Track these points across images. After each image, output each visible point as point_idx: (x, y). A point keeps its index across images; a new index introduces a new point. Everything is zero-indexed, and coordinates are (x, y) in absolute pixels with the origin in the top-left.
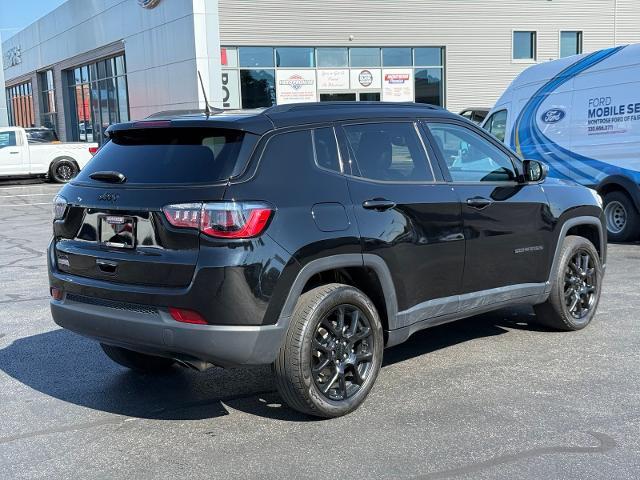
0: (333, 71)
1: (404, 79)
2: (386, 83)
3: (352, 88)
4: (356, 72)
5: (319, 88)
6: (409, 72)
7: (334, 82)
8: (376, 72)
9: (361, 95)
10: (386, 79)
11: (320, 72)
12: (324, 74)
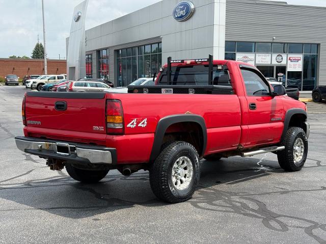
0: (264, 55)
1: (298, 60)
2: (289, 61)
3: (272, 63)
4: (275, 56)
5: (257, 63)
6: (301, 56)
7: (264, 60)
8: (284, 56)
9: (277, 67)
10: (289, 59)
11: (257, 55)
12: (259, 56)
